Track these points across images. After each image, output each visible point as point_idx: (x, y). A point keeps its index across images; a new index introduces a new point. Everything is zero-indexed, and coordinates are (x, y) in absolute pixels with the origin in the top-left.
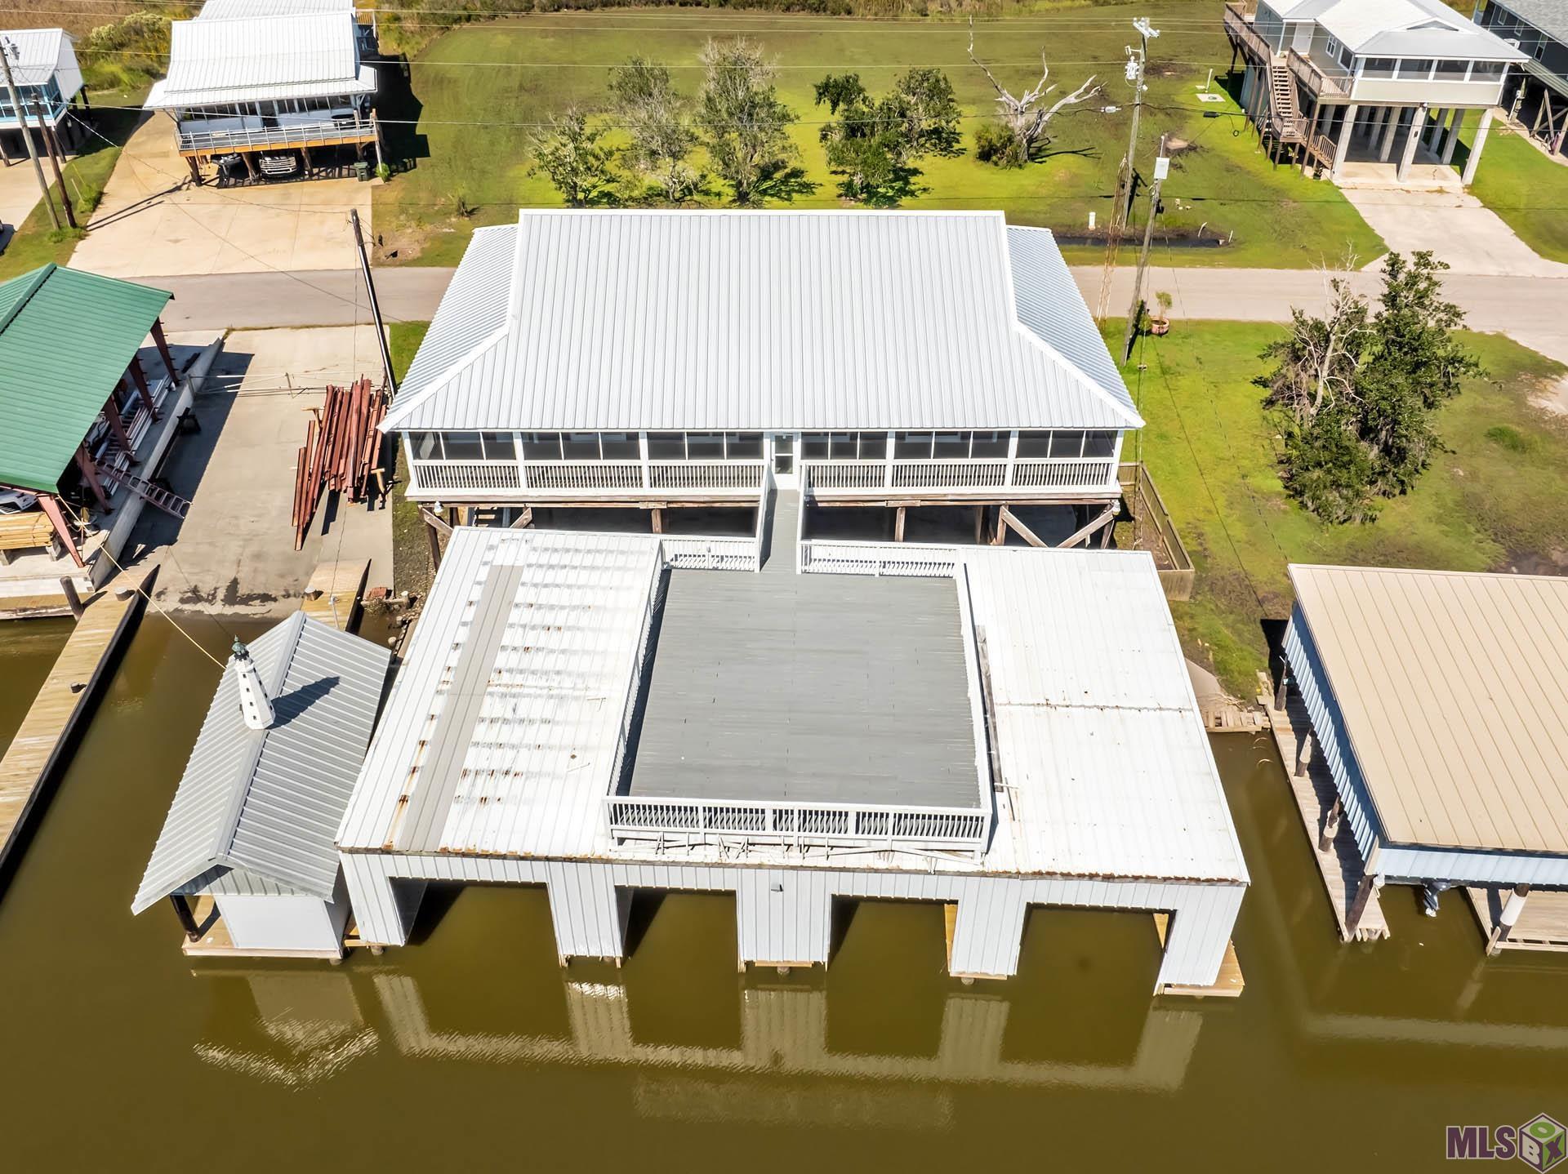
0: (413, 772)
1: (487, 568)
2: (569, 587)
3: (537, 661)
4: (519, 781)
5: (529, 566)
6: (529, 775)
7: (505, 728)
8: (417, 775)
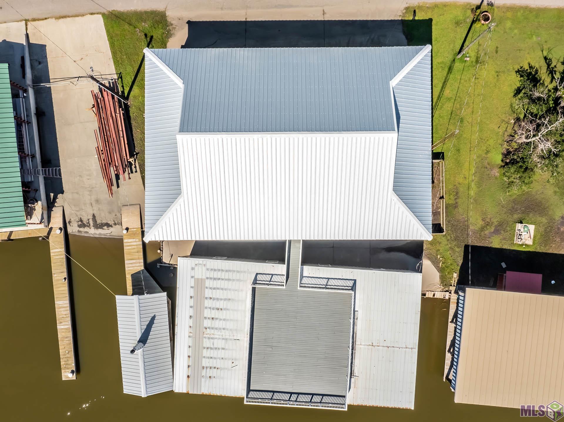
0: (189, 367)
1: (193, 279)
2: (222, 289)
3: (217, 324)
4: (219, 370)
5: (207, 278)
6: (222, 369)
7: (212, 351)
8: (190, 368)
